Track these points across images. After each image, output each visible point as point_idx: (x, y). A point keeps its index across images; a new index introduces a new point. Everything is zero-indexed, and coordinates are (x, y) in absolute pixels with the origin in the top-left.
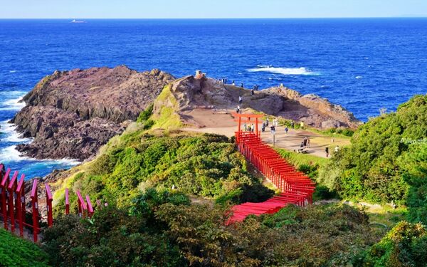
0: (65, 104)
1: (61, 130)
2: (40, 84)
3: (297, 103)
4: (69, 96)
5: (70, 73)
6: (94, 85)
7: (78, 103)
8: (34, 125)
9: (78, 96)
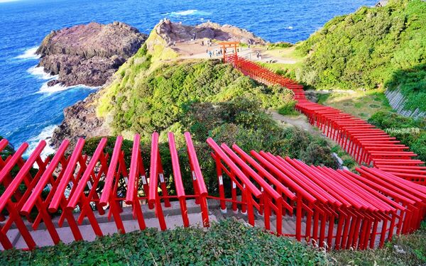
0: (67, 51)
1: (75, 68)
2: (45, 41)
3: (220, 31)
4: (68, 46)
5: (61, 31)
6: (80, 37)
7: (76, 49)
8: (55, 67)
9: (74, 45)
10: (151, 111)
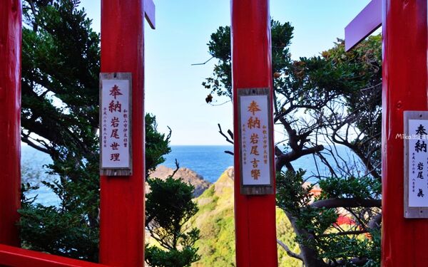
10: (213, 256)
